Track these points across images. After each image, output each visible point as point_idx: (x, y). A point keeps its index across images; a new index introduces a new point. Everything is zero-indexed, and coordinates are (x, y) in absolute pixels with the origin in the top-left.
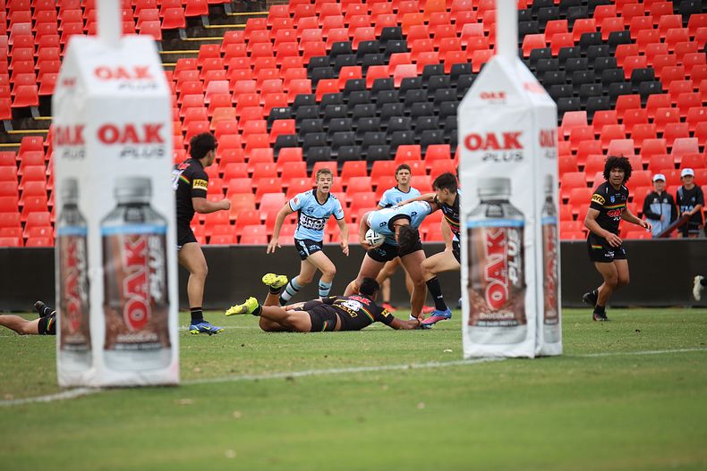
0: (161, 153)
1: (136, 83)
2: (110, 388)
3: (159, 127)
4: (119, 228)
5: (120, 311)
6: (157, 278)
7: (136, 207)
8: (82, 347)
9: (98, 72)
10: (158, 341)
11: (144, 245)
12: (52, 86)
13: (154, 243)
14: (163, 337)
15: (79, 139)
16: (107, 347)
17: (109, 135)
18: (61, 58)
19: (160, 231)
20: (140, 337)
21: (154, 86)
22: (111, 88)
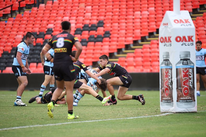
0: (192, 44)
1: (185, 24)
2: (176, 113)
3: (192, 37)
4: (181, 66)
5: (181, 90)
6: (191, 81)
7: (186, 60)
8: (170, 101)
9: (175, 21)
10: (191, 100)
11: (188, 71)
12: (159, 26)
13: (191, 71)
14: (193, 98)
15: (170, 41)
16: (177, 101)
17: (178, 39)
18: (163, 18)
19: (192, 67)
20: (186, 98)
21: (190, 25)
22: (178, 26)
